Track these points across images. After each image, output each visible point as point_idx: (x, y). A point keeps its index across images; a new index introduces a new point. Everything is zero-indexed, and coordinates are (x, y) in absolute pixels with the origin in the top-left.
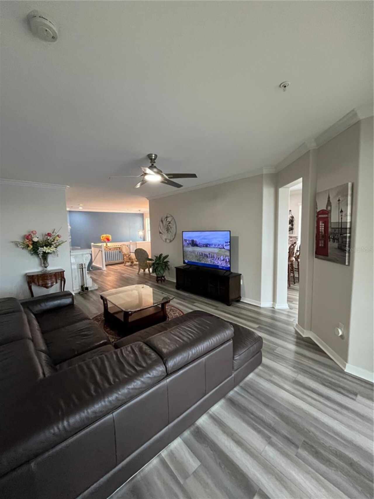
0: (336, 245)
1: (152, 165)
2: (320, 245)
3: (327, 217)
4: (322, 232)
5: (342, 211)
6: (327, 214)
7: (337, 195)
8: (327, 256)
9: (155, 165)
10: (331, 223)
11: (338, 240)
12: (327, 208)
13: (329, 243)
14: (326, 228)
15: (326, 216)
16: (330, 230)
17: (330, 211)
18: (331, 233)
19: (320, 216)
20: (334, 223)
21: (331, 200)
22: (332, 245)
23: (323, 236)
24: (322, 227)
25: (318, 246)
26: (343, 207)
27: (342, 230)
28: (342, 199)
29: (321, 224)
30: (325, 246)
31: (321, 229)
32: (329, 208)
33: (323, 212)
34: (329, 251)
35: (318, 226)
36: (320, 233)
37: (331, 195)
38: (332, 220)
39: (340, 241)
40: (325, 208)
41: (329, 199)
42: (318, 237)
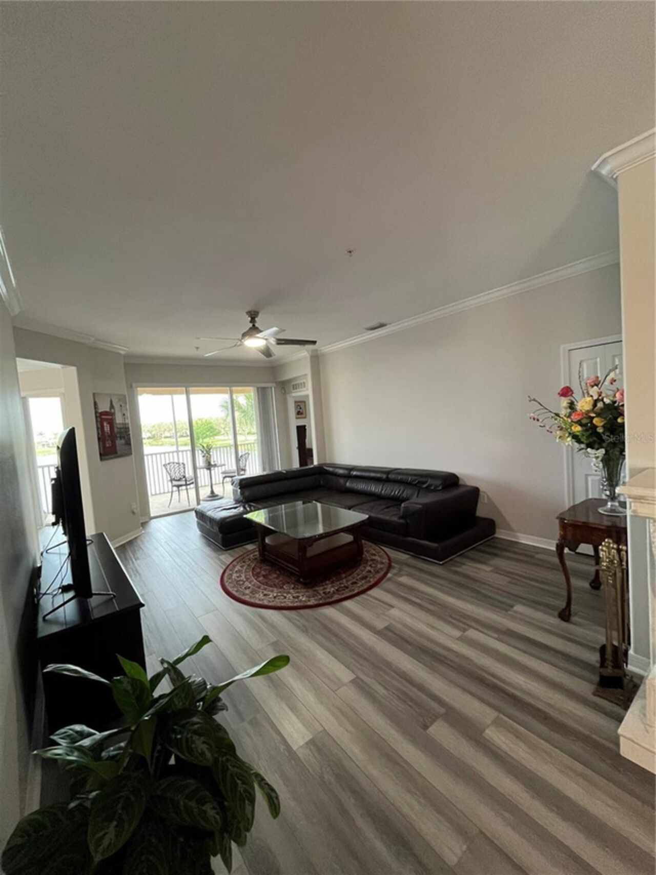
0: (123, 441)
1: (254, 325)
2: (107, 445)
3: (112, 419)
4: (108, 433)
5: (124, 415)
6: (112, 415)
7: (119, 400)
8: (116, 453)
10: (116, 424)
11: (124, 437)
12: (110, 410)
13: (117, 442)
14: (112, 427)
15: (110, 417)
16: (116, 430)
17: (114, 414)
18: (118, 433)
19: (103, 417)
20: (120, 424)
21: (114, 404)
22: (119, 442)
23: (109, 436)
24: (107, 428)
25: (104, 447)
26: (125, 412)
27: (126, 429)
28: (123, 405)
29: (105, 424)
30: (113, 445)
31: (106, 429)
32: (113, 411)
33: (106, 413)
34: (118, 448)
35: (102, 427)
36: (106, 434)
37: (113, 400)
38: (118, 421)
39: (126, 437)
40: (108, 410)
41: (111, 402)
42: (103, 438)
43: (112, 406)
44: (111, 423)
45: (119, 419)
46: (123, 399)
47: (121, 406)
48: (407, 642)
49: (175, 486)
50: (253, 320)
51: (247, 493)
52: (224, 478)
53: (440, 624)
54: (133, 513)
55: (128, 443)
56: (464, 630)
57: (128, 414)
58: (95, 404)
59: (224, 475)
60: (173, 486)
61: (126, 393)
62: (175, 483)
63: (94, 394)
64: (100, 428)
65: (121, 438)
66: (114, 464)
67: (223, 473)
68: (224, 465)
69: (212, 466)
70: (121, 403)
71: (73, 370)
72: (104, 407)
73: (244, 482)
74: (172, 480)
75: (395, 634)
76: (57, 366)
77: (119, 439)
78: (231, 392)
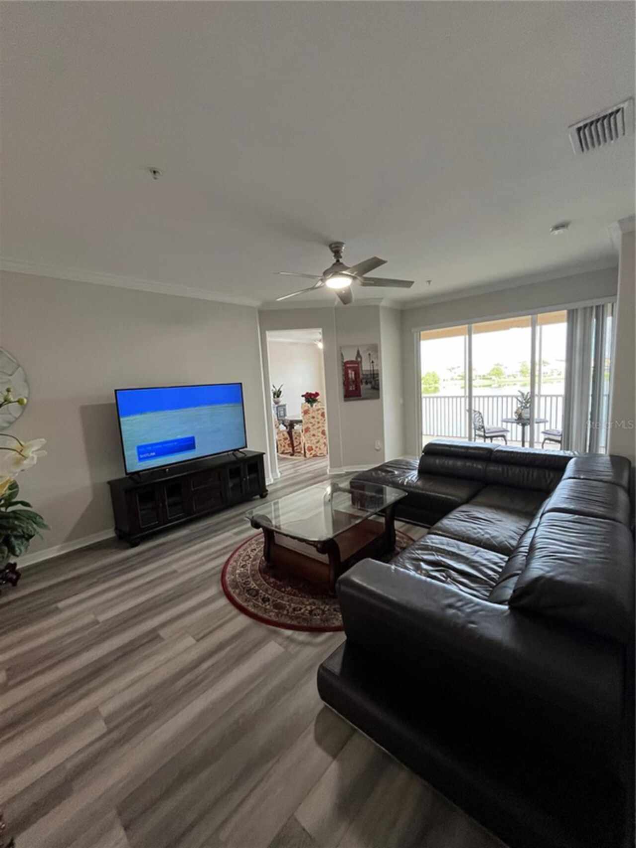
0: (369, 386)
1: (338, 261)
2: (351, 389)
3: (358, 367)
4: (352, 378)
5: (373, 362)
6: (358, 364)
7: (368, 350)
8: (360, 396)
9: (341, 260)
10: (362, 371)
11: (371, 382)
12: (356, 358)
13: (362, 386)
14: (357, 374)
15: (356, 365)
16: (361, 376)
17: (361, 362)
18: (363, 379)
19: (348, 365)
20: (366, 371)
21: (361, 353)
22: (365, 387)
23: (353, 382)
24: (352, 375)
25: (349, 390)
26: (373, 360)
27: (374, 375)
28: (372, 354)
29: (350, 371)
30: (356, 389)
31: (350, 376)
32: (359, 359)
33: (352, 362)
34: (362, 392)
35: (348, 374)
36: (350, 380)
37: (360, 350)
38: (363, 369)
39: (373, 383)
40: (354, 359)
41: (358, 352)
42: (346, 383)
43: (358, 355)
44: (357, 372)
45: (366, 367)
46: (372, 348)
47: (369, 354)
48: (123, 656)
50: (337, 253)
52: (545, 439)
53: (139, 690)
55: (376, 388)
56: (107, 720)
57: (380, 361)
58: (341, 354)
59: (547, 436)
64: (344, 375)
65: (367, 383)
67: (544, 433)
68: (545, 422)
70: (370, 352)
71: (316, 331)
72: (350, 357)
75: (142, 645)
77: (364, 384)
78: (533, 325)
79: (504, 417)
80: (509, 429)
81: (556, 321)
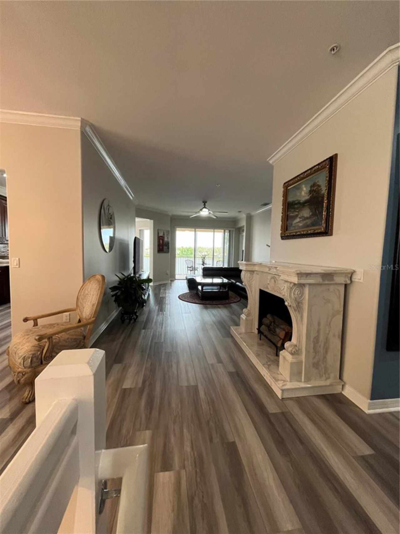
4: (161, 243)
6: (163, 238)
8: (164, 251)
11: (167, 246)
16: (164, 243)
20: (166, 241)
22: (165, 248)
23: (162, 245)
24: (161, 241)
25: (159, 248)
26: (168, 236)
27: (168, 243)
32: (164, 236)
33: (161, 237)
35: (160, 241)
41: (164, 232)
42: (159, 245)
43: (164, 234)
44: (163, 240)
45: (166, 239)
46: (168, 232)
47: (167, 234)
49: (189, 270)
50: (205, 205)
51: (205, 273)
54: (167, 274)
55: (168, 248)
57: (170, 238)
58: (158, 233)
60: (188, 270)
61: (169, 229)
62: (189, 269)
63: (158, 230)
64: (159, 242)
65: (165, 246)
66: (163, 255)
69: (205, 264)
71: (152, 221)
72: (161, 234)
73: (205, 269)
74: (188, 267)
76: (149, 220)
78: (214, 232)
79: (199, 263)
80: (199, 267)
81: (221, 232)
